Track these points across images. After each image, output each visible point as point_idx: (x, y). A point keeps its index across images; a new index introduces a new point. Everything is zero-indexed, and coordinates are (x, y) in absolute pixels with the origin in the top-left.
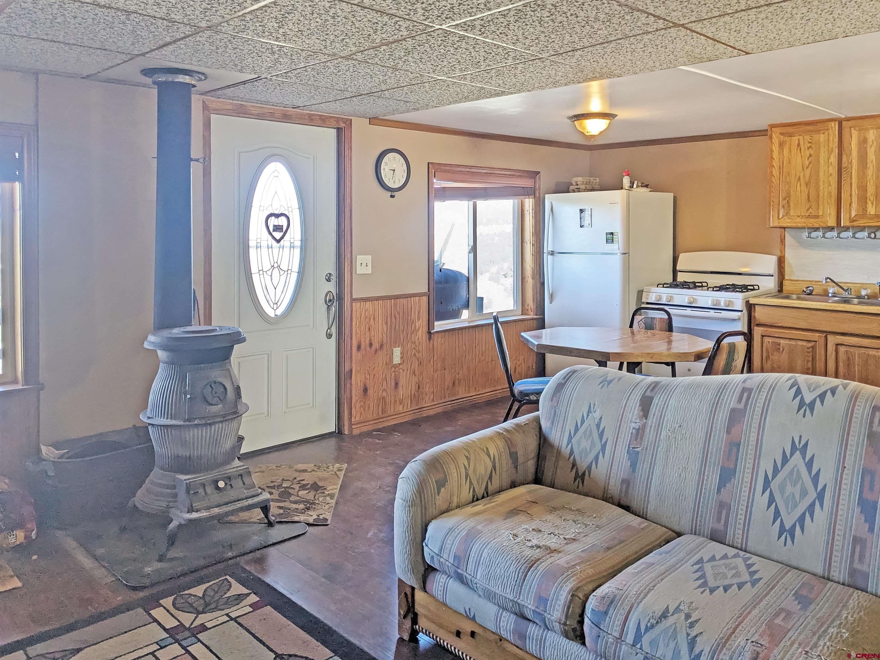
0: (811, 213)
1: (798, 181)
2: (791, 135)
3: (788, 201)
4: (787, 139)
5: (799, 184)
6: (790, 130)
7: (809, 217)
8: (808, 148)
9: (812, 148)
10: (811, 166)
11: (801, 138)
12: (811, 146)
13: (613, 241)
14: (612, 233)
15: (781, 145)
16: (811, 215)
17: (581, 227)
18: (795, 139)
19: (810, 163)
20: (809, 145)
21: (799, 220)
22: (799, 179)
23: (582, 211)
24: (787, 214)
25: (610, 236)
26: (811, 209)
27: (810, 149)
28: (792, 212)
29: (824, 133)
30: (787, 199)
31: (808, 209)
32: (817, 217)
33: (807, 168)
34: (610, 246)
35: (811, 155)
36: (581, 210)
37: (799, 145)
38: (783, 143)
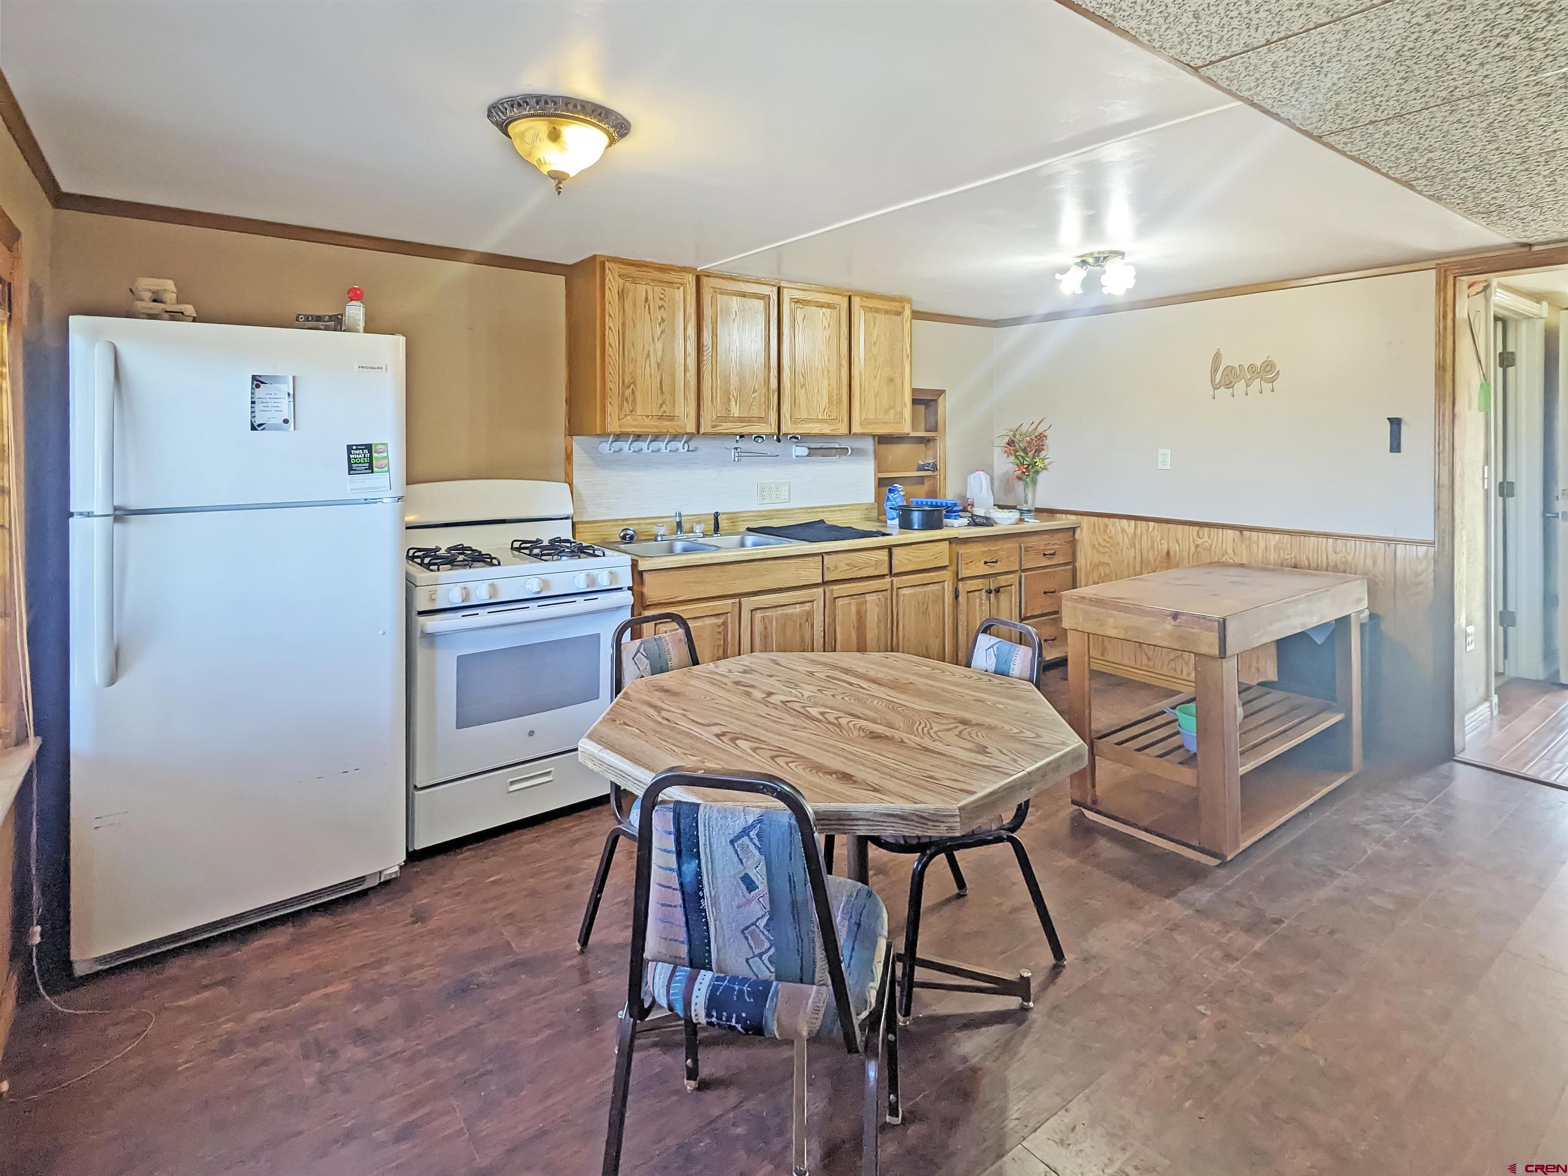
0: (664, 412)
1: (646, 359)
2: (635, 281)
3: (633, 390)
4: (629, 285)
5: (647, 365)
6: (633, 271)
7: (661, 417)
8: (660, 308)
9: (665, 309)
10: (663, 336)
11: (649, 289)
12: (663, 306)
13: (371, 468)
14: (369, 447)
15: (622, 294)
16: (664, 414)
17: (253, 428)
18: (642, 289)
19: (663, 332)
20: (661, 303)
21: (647, 421)
22: (648, 355)
23: (257, 381)
24: (631, 411)
25: (358, 455)
26: (664, 406)
27: (662, 310)
28: (639, 411)
29: (678, 288)
30: (632, 386)
31: (661, 407)
32: (671, 418)
33: (658, 340)
34: (364, 481)
35: (663, 320)
36: (254, 378)
37: (646, 300)
38: (623, 291)
